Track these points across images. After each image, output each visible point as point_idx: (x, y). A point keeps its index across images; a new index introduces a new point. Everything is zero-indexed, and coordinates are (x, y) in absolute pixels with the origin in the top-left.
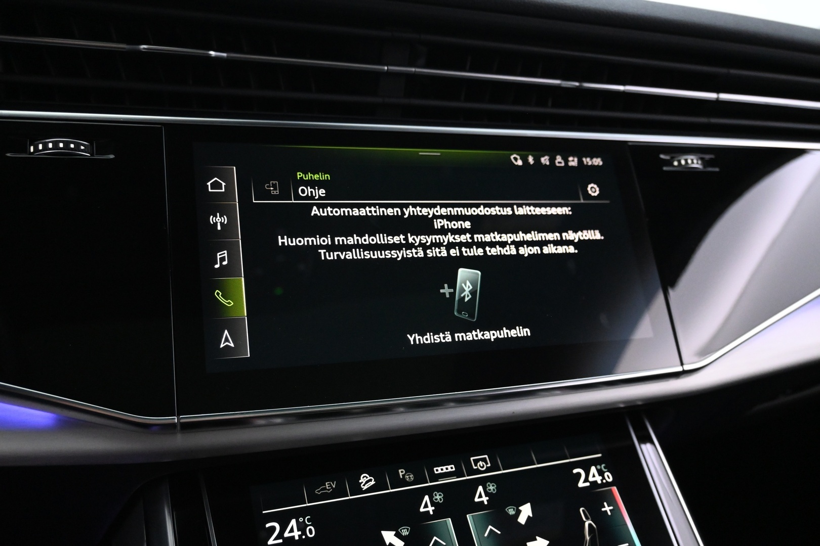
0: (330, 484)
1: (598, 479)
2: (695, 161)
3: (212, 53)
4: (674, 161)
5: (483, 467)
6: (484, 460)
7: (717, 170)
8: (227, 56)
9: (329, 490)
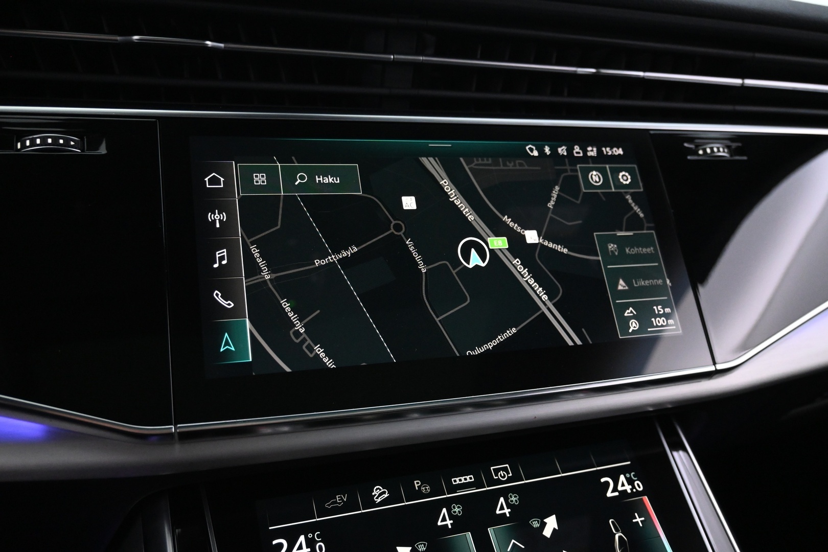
0: (341, 497)
1: (628, 488)
2: (721, 150)
3: (209, 43)
4: (699, 150)
5: (504, 477)
6: (505, 469)
7: (745, 158)
8: (225, 47)
9: (340, 503)
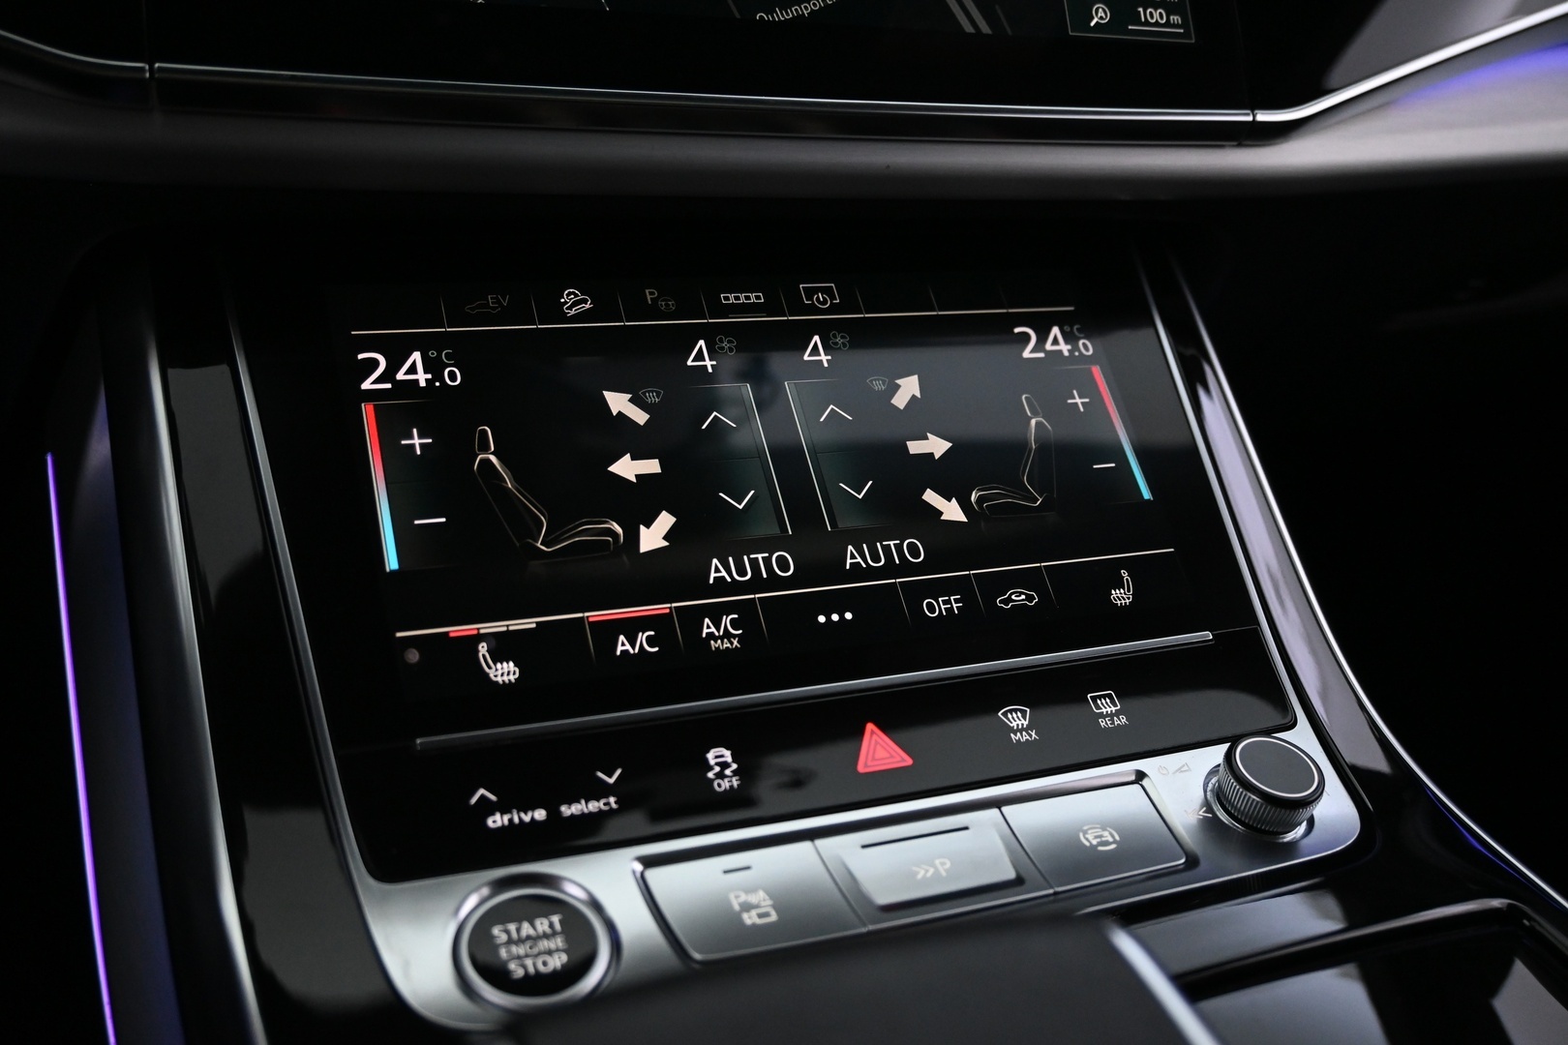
0: (497, 298)
1: (1064, 348)
5: (825, 302)
6: (828, 291)
9: (494, 308)
